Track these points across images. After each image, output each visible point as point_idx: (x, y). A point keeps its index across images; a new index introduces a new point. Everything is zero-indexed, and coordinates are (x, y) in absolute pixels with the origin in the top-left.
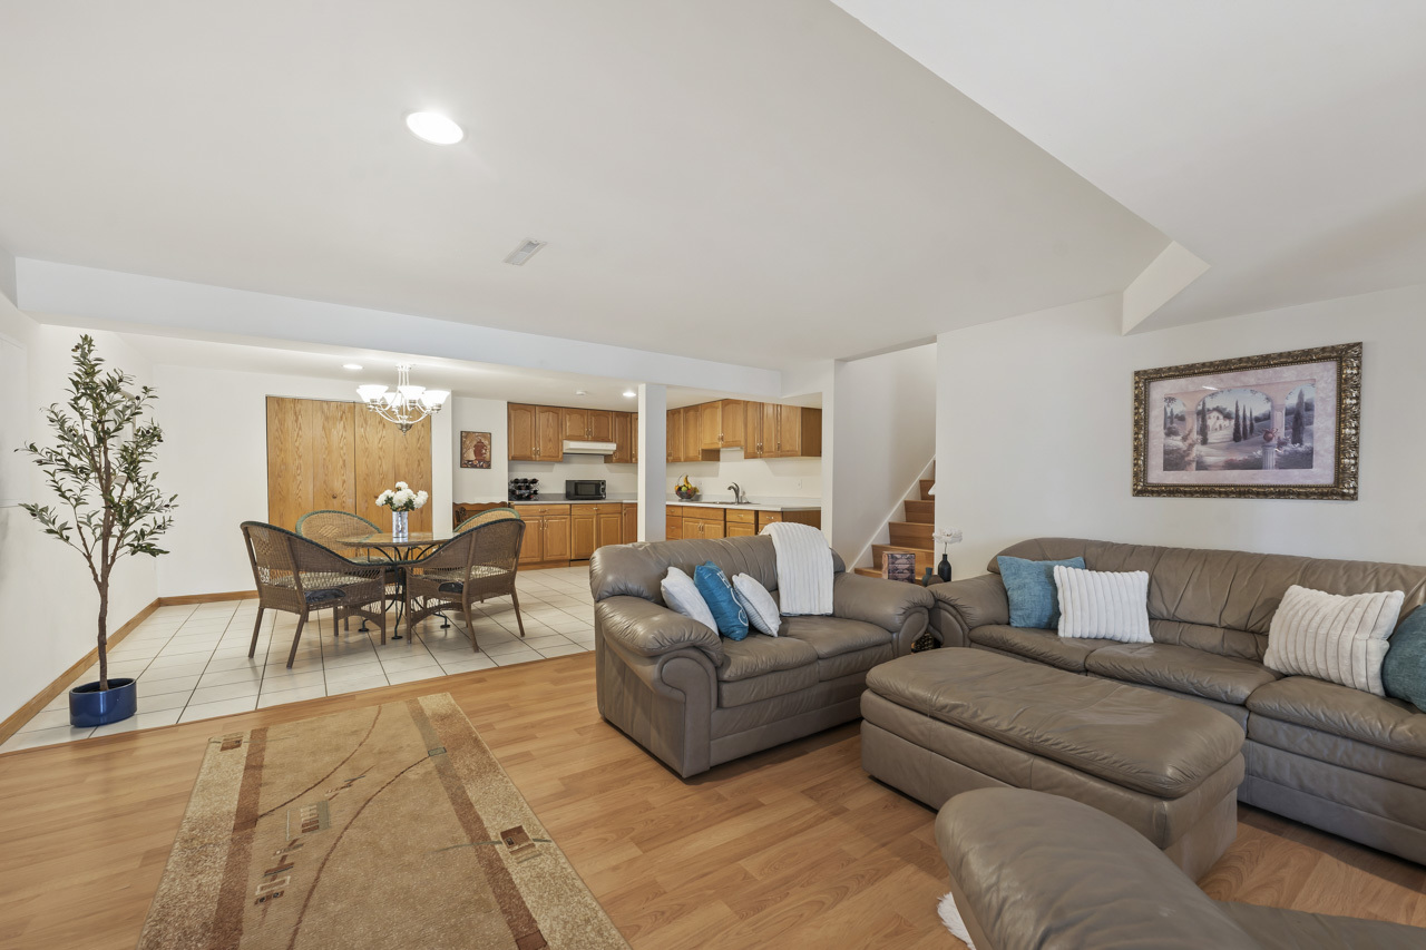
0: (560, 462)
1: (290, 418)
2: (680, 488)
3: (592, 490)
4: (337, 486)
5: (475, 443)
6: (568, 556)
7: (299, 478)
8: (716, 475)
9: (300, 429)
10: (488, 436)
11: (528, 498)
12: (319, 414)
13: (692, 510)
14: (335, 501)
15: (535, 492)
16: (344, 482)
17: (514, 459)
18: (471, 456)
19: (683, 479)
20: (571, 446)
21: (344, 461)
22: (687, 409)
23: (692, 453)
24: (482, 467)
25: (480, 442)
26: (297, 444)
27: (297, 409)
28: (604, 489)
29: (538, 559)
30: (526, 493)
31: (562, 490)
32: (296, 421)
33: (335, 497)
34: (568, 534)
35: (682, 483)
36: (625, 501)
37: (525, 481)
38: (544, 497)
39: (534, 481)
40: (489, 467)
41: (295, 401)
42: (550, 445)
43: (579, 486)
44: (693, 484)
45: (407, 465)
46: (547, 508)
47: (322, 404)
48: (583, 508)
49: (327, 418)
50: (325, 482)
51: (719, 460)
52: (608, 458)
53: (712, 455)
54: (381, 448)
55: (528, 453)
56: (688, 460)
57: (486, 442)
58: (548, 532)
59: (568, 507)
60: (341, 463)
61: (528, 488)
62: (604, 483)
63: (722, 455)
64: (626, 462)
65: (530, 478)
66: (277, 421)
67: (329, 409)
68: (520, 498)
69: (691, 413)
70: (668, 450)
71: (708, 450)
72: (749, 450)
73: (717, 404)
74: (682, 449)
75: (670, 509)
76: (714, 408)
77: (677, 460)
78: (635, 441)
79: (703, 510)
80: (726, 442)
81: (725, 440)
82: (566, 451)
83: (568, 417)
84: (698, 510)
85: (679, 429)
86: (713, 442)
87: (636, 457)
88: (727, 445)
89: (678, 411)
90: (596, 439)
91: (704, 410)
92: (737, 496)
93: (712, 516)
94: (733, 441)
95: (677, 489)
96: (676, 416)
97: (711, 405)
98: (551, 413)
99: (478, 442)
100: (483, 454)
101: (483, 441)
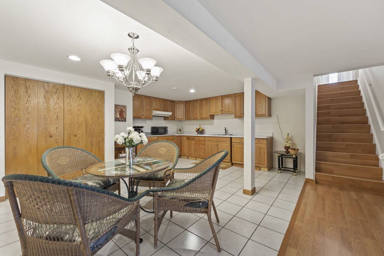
0: (151, 119)
1: (22, 91)
2: (199, 129)
4: (53, 130)
5: (120, 110)
7: (28, 126)
8: (213, 124)
9: (29, 96)
10: (125, 107)
12: (42, 89)
14: (51, 139)
16: (57, 128)
17: (135, 118)
18: (118, 116)
19: (199, 126)
20: (155, 113)
21: (57, 116)
22: (202, 100)
23: (204, 116)
24: (122, 121)
25: (122, 110)
26: (27, 105)
27: (27, 85)
28: (167, 130)
31: (150, 131)
32: (27, 92)
33: (51, 137)
36: (176, 135)
37: (138, 127)
39: (142, 127)
40: (125, 121)
41: (26, 80)
42: (148, 112)
44: (202, 127)
45: (92, 119)
47: (44, 83)
48: (162, 138)
49: (47, 92)
50: (45, 128)
51: (214, 119)
52: (166, 118)
53: (212, 117)
54: (79, 110)
55: (140, 115)
56: (202, 119)
57: (124, 110)
60: (55, 117)
61: (139, 130)
62: (167, 128)
63: (215, 117)
64: (174, 119)
65: (140, 126)
66: (12, 91)
67: (48, 87)
69: (204, 101)
70: (191, 115)
71: (210, 115)
72: (237, 115)
73: (219, 98)
74: (198, 115)
75: (198, 137)
76: (217, 99)
77: (196, 119)
78: (176, 112)
79: (218, 138)
80: (224, 112)
81: (223, 111)
82: (153, 115)
83: (154, 101)
84: (215, 138)
85: (197, 107)
86: (212, 112)
87: (176, 118)
88: (220, 114)
89: (197, 100)
90: (164, 111)
91: (212, 100)
92: (226, 132)
93: (223, 140)
94: (228, 111)
95: (197, 130)
96: (195, 102)
97: (216, 98)
98: (148, 99)
99: (121, 110)
100: (123, 115)
101: (123, 109)
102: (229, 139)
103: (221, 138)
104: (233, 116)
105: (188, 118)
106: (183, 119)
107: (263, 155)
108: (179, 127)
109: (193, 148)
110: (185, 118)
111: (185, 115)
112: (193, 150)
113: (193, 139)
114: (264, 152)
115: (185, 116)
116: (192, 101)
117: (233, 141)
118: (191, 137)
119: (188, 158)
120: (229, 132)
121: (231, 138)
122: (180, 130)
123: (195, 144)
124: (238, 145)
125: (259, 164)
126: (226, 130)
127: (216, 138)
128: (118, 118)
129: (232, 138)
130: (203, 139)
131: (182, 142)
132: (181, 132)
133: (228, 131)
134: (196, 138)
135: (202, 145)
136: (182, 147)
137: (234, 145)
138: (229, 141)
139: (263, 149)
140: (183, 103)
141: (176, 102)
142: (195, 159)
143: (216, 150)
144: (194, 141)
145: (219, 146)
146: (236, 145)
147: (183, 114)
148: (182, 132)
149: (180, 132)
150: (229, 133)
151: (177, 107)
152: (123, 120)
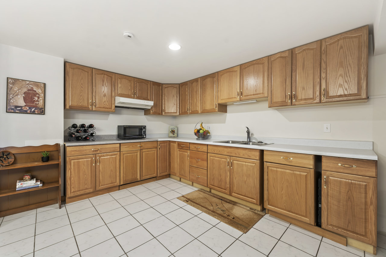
0: (114, 113)
2: (198, 131)
3: (137, 132)
5: (25, 90)
6: (118, 183)
8: (224, 122)
10: (42, 86)
11: (86, 139)
13: (219, 148)
15: (92, 135)
18: (21, 102)
20: (121, 100)
22: (204, 78)
23: (208, 107)
25: (32, 90)
28: (145, 132)
29: (91, 190)
30: (84, 135)
31: (115, 132)
34: (118, 166)
35: (198, 127)
36: (159, 140)
37: (83, 126)
38: (100, 138)
39: (91, 126)
40: (42, 113)
42: (105, 99)
43: (127, 129)
44: (206, 127)
46: (99, 147)
48: (129, 146)
51: (226, 112)
52: (147, 112)
53: (223, 108)
55: (85, 104)
56: (205, 112)
57: (39, 91)
58: (101, 166)
59: (118, 145)
61: (85, 131)
62: (145, 127)
63: (229, 108)
64: (159, 114)
65: (87, 124)
68: (78, 139)
69: (208, 80)
70: (188, 106)
71: (219, 105)
72: (275, 100)
73: (235, 69)
74: (199, 104)
75: (195, 146)
76: (232, 71)
77: (194, 113)
78: (164, 101)
79: (232, 149)
80: (245, 96)
81: (244, 94)
82: (116, 105)
83: (119, 80)
84: (226, 149)
85: (196, 92)
86: (223, 98)
87: (165, 111)
88: (238, 101)
89: (196, 80)
90: (139, 98)
91: (221, 75)
92: (249, 137)
93: (244, 155)
94: (254, 95)
95: (196, 131)
96: (194, 84)
97: (229, 71)
98: (105, 76)
99: (28, 90)
100: (34, 101)
101: (34, 89)
102: (258, 154)
103: (239, 151)
104: (266, 104)
105: (183, 111)
106: (176, 113)
107: (363, 207)
108: (172, 127)
109: (187, 163)
110: (179, 112)
111: (178, 106)
112: (187, 168)
113: (188, 147)
114: (363, 200)
115: (178, 109)
116: (188, 82)
117: (266, 158)
118: (183, 145)
119: (180, 181)
120: (255, 136)
121: (262, 152)
122: (173, 132)
123: (191, 158)
124: (279, 170)
125: (347, 230)
126: (248, 132)
127: (229, 149)
128: (21, 107)
129: (265, 153)
130: (205, 149)
131: (172, 152)
132: (174, 134)
133: (252, 134)
134: (192, 147)
135: (203, 160)
136: (171, 162)
137: (268, 167)
138: (258, 158)
139: (363, 190)
140: (176, 88)
141: (165, 85)
142: (191, 183)
143: (229, 174)
144: (189, 151)
145: (235, 166)
146: (275, 169)
147: (175, 106)
148: (176, 135)
149: (172, 135)
150: (255, 139)
151: (166, 94)
152: (34, 111)
